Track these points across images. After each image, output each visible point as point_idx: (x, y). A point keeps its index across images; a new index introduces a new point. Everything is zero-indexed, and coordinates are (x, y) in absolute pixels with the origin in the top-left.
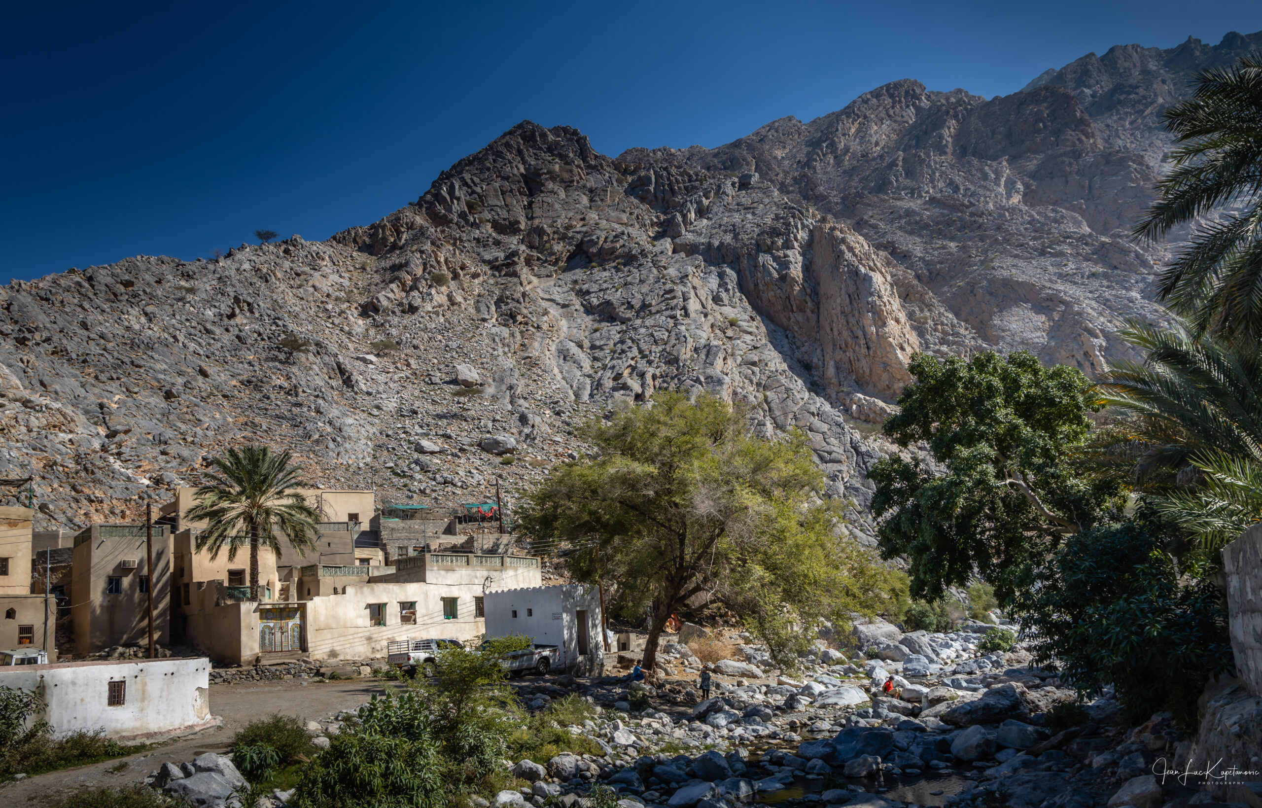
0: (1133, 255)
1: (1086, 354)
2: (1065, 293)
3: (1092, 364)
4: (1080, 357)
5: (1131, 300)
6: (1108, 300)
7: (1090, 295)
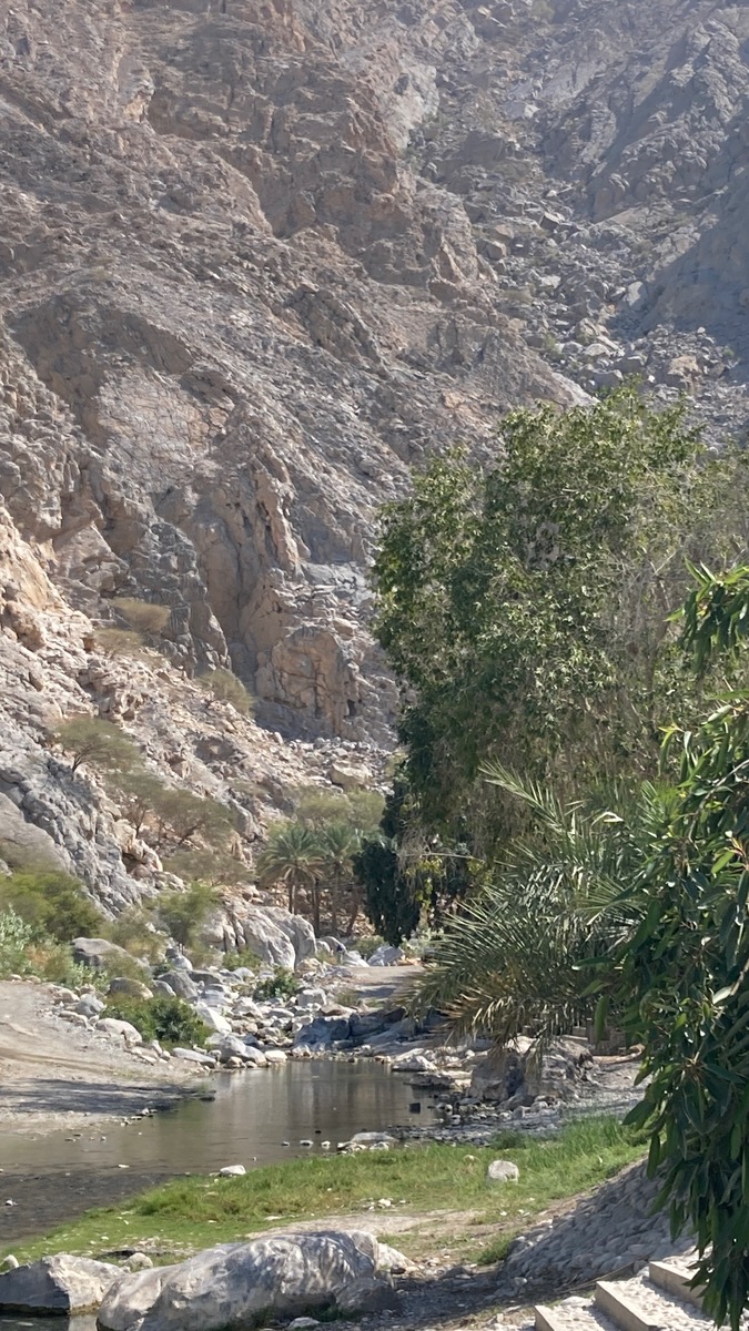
0: (350, 326)
1: (260, 507)
2: (235, 375)
3: (268, 528)
4: (249, 508)
5: (340, 418)
6: (302, 407)
7: (274, 389)
